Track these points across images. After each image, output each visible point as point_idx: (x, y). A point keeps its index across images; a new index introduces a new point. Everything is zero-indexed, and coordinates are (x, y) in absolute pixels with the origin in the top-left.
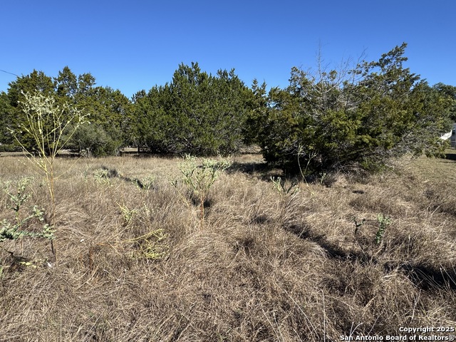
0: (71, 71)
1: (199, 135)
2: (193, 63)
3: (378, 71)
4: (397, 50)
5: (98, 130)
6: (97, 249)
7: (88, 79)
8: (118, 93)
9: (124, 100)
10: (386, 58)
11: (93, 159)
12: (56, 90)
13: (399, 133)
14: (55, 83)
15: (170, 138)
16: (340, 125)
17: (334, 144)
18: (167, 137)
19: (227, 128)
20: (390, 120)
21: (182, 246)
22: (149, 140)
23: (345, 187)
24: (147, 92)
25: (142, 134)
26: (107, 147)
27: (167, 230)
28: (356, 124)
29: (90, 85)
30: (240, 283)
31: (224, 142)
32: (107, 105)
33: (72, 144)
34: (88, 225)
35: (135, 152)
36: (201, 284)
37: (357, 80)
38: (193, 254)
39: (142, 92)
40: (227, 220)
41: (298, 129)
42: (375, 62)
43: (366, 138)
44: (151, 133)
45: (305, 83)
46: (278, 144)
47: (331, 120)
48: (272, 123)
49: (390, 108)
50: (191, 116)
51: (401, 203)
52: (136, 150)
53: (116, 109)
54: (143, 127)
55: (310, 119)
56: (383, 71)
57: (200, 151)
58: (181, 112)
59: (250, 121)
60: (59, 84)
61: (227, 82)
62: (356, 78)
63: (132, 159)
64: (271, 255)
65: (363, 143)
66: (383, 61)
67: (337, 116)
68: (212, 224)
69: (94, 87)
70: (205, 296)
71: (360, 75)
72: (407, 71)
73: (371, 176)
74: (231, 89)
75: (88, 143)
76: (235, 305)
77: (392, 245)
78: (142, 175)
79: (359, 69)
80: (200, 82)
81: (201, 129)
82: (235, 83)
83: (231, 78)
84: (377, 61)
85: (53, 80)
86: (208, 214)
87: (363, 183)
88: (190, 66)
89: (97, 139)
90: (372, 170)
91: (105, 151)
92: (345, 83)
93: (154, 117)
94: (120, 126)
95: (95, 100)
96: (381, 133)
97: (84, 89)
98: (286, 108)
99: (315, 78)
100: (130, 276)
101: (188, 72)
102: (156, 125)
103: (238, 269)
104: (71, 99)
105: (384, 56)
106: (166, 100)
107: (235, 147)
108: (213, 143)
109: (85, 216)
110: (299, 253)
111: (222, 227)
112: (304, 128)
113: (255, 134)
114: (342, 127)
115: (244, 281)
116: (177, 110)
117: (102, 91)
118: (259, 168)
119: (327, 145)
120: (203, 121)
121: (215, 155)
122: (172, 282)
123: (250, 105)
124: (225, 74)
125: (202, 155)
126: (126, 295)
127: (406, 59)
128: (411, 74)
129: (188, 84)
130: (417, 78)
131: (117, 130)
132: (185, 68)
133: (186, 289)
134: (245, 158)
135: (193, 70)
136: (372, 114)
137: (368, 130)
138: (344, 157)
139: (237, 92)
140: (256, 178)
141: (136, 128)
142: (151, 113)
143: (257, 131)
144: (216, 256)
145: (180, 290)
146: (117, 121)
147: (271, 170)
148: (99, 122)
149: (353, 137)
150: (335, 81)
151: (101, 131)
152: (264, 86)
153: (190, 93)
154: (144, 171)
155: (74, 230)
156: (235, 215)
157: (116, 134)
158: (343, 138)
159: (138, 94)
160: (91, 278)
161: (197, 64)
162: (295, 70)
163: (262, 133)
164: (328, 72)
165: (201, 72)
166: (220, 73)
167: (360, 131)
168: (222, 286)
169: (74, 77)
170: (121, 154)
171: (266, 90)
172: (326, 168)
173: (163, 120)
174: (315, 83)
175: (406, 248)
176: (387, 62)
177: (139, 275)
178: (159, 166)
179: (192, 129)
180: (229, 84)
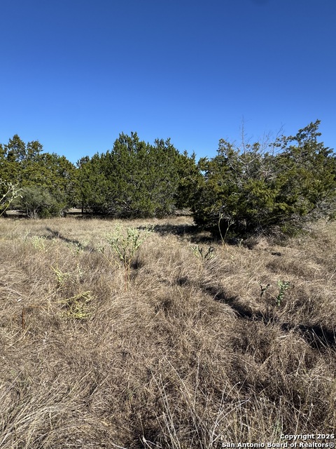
0: (21, 139)
1: (137, 199)
2: (132, 133)
3: (295, 144)
4: (312, 126)
5: (44, 194)
6: (29, 310)
7: (36, 146)
8: (64, 159)
9: (69, 166)
10: (302, 133)
11: (39, 221)
12: (6, 156)
13: (314, 200)
14: (6, 149)
15: (111, 201)
16: (260, 193)
17: (255, 211)
18: (107, 200)
19: (163, 192)
20: (306, 189)
21: (107, 307)
22: (91, 203)
23: (265, 249)
24: (90, 159)
25: (85, 197)
26: (52, 209)
27: (94, 292)
28: (274, 193)
29: (38, 151)
30: (156, 341)
31: (160, 206)
32: (53, 170)
33: (19, 206)
34: (26, 285)
35: (79, 213)
36: (121, 342)
37: (277, 152)
38: (116, 315)
39: (86, 158)
40: (153, 281)
41: (223, 196)
42: (293, 136)
43: (283, 206)
44: (93, 197)
45: (231, 154)
46: (206, 209)
47: (251, 189)
48: (201, 190)
49: (305, 178)
50: (129, 181)
51: (312, 265)
52: (80, 211)
53: (61, 174)
54: (85, 191)
55: (235, 186)
56: (300, 144)
57: (138, 213)
58: (120, 178)
59: (181, 188)
60: (9, 150)
61: (164, 150)
62: (275, 151)
63: (75, 220)
64: (187, 315)
65: (280, 210)
66: (300, 136)
67: (257, 185)
68: (138, 285)
69: (41, 153)
70: (123, 353)
71: (280, 148)
72: (321, 144)
73: (290, 239)
74: (167, 157)
75: (34, 205)
76: (149, 362)
77: (295, 306)
78: (82, 237)
79: (279, 143)
80: (139, 150)
81: (138, 194)
82: (171, 151)
83: (167, 146)
84: (294, 135)
85: (3, 147)
86: (136, 275)
87: (282, 245)
88: (130, 136)
89: (43, 202)
90: (290, 234)
91: (50, 212)
92: (266, 155)
93: (96, 182)
94: (65, 189)
95: (42, 166)
96: (296, 201)
97: (32, 155)
98: (213, 177)
99: (240, 149)
100: (57, 335)
101: (128, 140)
102: (98, 189)
103: (156, 328)
104: (20, 164)
105: (301, 131)
106: (108, 166)
107: (170, 210)
108: (149, 207)
109: (24, 277)
110: (211, 313)
111: (147, 288)
112: (229, 195)
113: (186, 199)
114: (262, 195)
115: (160, 339)
116: (117, 176)
117: (49, 157)
118: (189, 230)
119: (248, 211)
120: (141, 186)
121: (151, 217)
122: (96, 340)
123: (181, 173)
124: (162, 143)
125: (140, 217)
126: (53, 353)
127: (320, 134)
128: (325, 147)
129: (128, 152)
130: (330, 152)
131: (62, 193)
132: (125, 137)
133: (107, 348)
134: (179, 220)
135: (133, 139)
136: (290, 183)
137: (286, 198)
138: (265, 221)
139: (172, 160)
140: (186, 240)
141: (79, 192)
142: (93, 178)
143: (187, 196)
144: (137, 315)
145: (102, 348)
146: (62, 184)
147: (200, 232)
148: (45, 185)
149: (271, 204)
150: (258, 152)
151: (47, 195)
152: (193, 156)
153: (129, 161)
154: (84, 232)
155: (12, 290)
156: (159, 277)
157: (61, 196)
158: (263, 205)
159: (83, 160)
160: (23, 337)
161: (136, 134)
162: (222, 141)
163: (193, 198)
164: (251, 144)
165: (139, 141)
166: (157, 142)
167: (278, 199)
168: (140, 344)
169: (23, 144)
170: (65, 215)
171: (195, 159)
172: (249, 231)
173: (104, 184)
174: (240, 154)
175: (306, 309)
176: (303, 136)
177: (66, 334)
178: (99, 228)
179: (130, 193)
180: (165, 152)
